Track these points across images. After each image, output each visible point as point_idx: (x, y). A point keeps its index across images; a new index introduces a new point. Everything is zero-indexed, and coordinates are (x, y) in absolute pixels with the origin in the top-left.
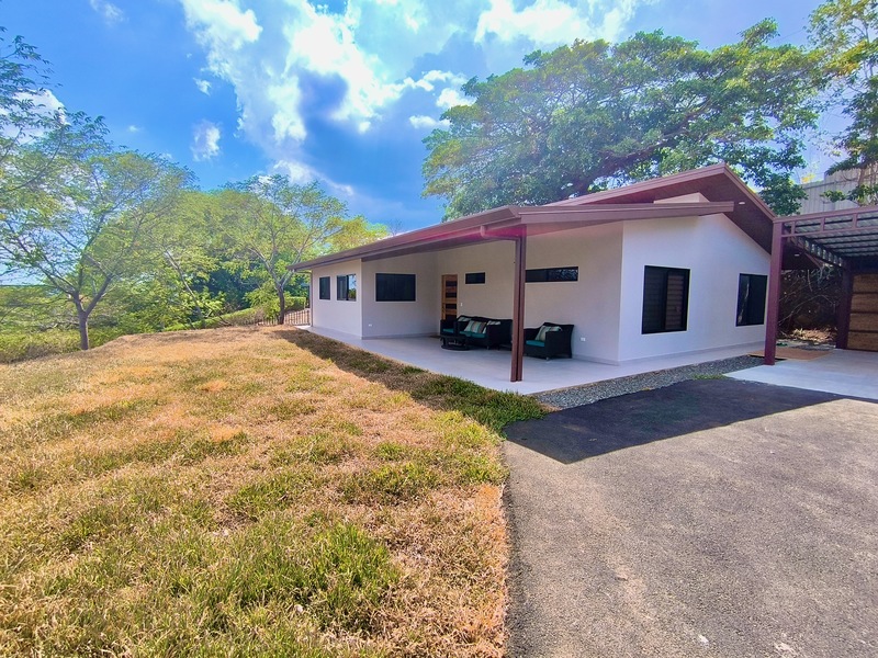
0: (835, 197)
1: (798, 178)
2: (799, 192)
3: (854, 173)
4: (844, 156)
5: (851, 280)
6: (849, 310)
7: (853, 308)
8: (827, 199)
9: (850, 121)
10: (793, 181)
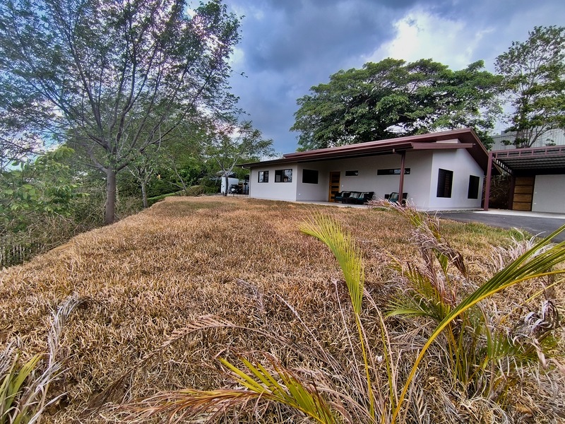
0: (507, 143)
1: (491, 133)
2: (491, 140)
3: (515, 133)
4: (510, 125)
5: (515, 180)
6: (513, 193)
7: (515, 192)
8: (503, 144)
9: (515, 110)
10: (489, 135)
